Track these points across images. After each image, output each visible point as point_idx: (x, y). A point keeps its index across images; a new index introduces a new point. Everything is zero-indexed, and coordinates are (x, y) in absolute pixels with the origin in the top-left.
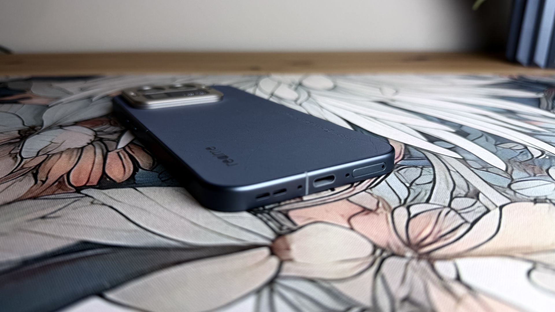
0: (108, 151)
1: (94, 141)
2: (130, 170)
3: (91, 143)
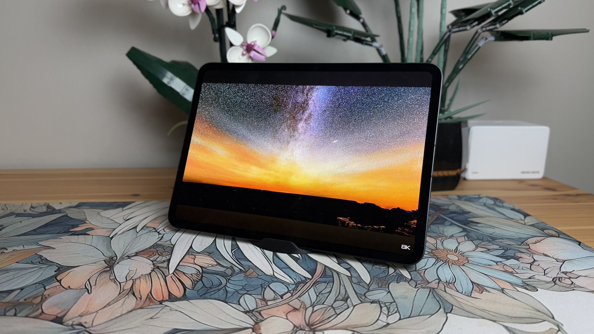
0: (165, 276)
1: (154, 269)
2: (182, 290)
3: (153, 270)
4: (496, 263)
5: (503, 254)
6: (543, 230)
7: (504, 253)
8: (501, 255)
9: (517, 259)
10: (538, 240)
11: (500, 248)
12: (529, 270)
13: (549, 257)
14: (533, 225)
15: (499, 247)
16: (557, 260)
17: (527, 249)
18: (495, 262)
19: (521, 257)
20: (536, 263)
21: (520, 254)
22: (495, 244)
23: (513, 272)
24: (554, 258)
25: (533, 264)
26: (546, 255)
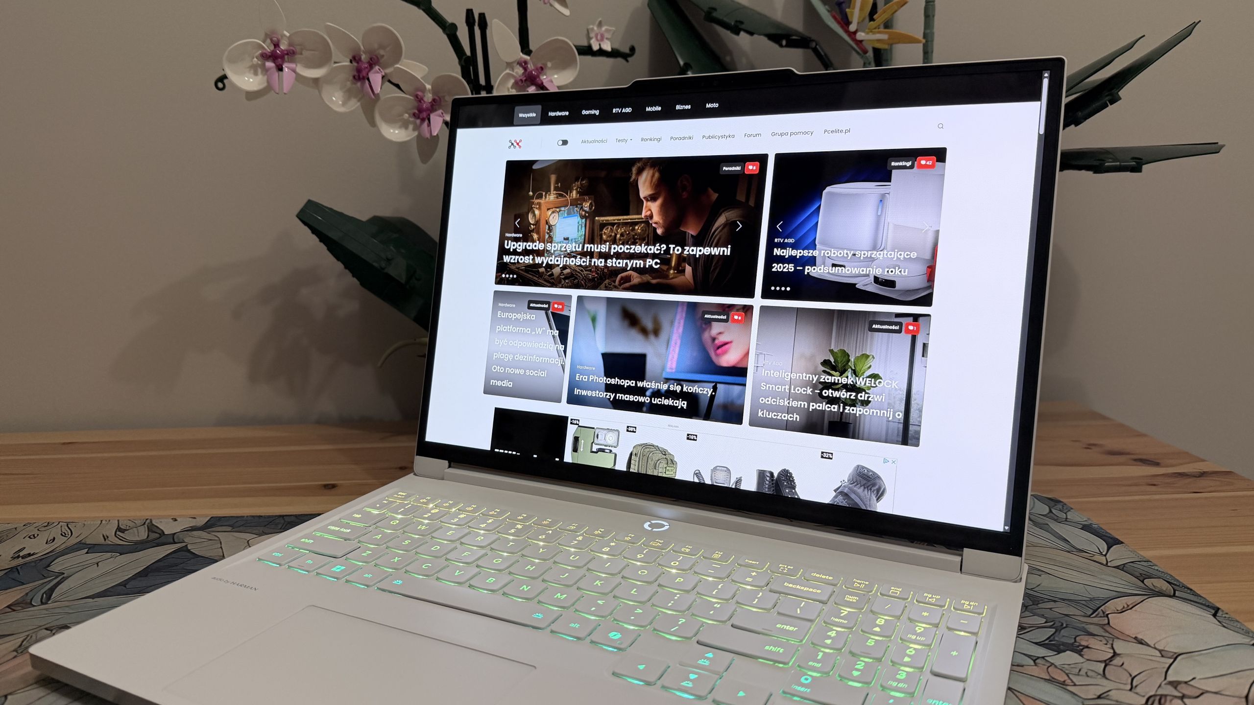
4: (1034, 661)
5: (1052, 638)
6: (1142, 578)
7: (1053, 634)
8: (1046, 642)
9: (1079, 650)
10: (1129, 604)
11: (1046, 622)
12: (1099, 676)
13: (1148, 645)
14: (1121, 568)
15: (1045, 620)
16: (1163, 653)
17: (1102, 626)
18: (1032, 657)
19: (1087, 647)
20: (1117, 661)
21: (1087, 637)
22: (1038, 615)
23: (1066, 682)
24: (1155, 648)
25: (1111, 663)
26: (1141, 642)
